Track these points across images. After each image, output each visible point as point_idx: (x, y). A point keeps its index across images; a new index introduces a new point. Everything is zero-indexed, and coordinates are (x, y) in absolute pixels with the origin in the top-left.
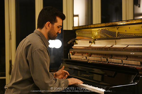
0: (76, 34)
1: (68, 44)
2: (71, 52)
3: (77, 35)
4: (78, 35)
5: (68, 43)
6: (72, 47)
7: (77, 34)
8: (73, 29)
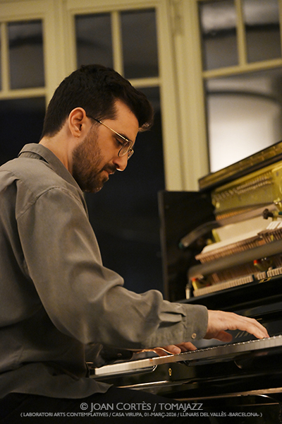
0: (214, 208)
1: (183, 246)
2: (197, 280)
3: (216, 211)
4: (221, 210)
5: (180, 245)
6: (198, 257)
7: (218, 205)
8: (200, 187)
